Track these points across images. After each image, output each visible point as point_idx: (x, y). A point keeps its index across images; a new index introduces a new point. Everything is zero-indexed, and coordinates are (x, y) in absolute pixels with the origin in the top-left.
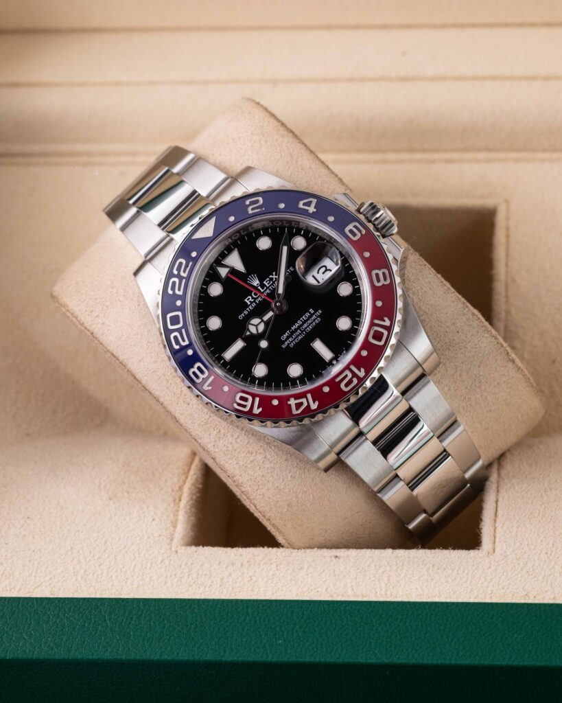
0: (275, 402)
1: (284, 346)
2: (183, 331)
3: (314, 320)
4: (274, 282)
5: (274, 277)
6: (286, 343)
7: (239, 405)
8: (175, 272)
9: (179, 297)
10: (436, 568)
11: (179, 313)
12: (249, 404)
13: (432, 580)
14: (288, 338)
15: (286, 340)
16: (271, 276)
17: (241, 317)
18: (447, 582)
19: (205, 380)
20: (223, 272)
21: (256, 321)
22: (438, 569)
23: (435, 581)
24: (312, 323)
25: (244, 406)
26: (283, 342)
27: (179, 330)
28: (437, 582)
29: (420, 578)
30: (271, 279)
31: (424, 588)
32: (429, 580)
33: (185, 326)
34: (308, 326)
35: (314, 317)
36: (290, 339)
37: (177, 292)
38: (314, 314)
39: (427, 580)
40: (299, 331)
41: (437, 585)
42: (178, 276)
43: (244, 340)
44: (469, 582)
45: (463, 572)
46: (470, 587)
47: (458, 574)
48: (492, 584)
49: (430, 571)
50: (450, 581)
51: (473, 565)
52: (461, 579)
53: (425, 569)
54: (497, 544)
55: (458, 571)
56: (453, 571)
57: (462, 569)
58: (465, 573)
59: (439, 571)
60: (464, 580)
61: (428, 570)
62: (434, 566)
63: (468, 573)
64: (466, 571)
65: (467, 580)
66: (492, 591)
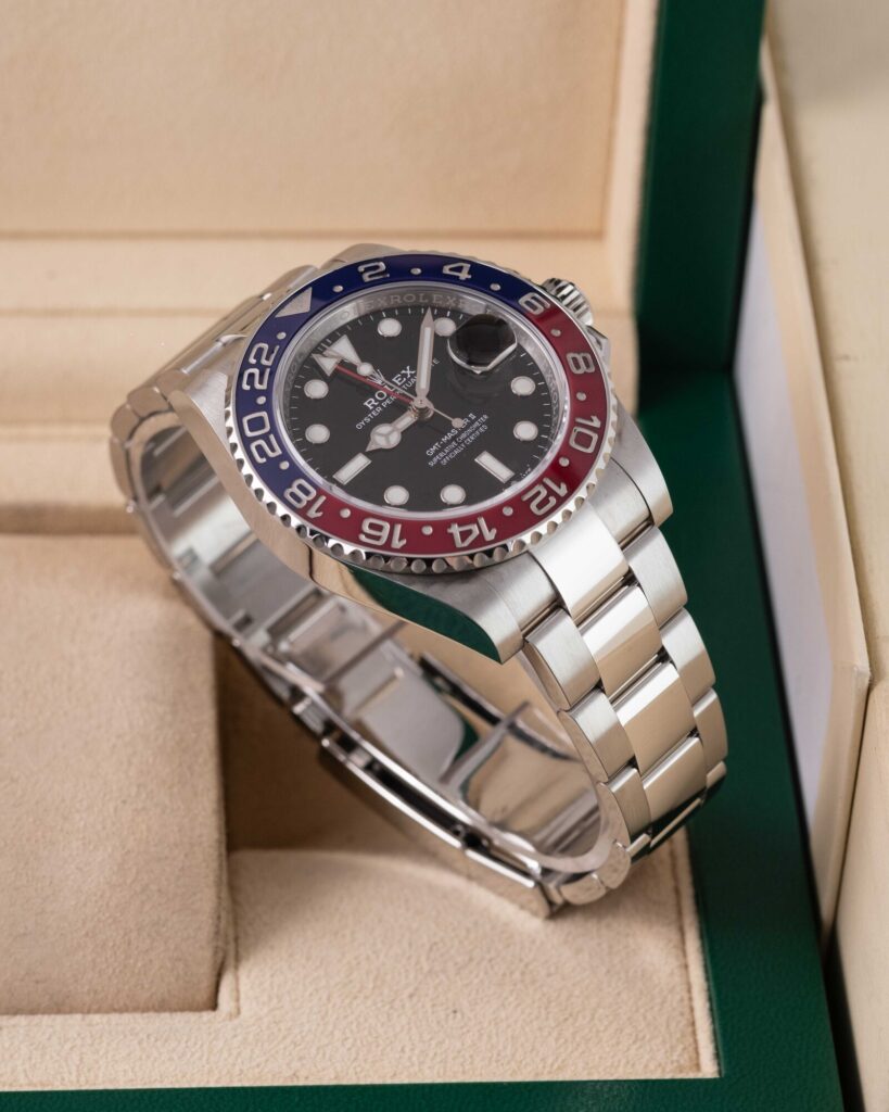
0: (428, 531)
1: (431, 464)
2: (272, 437)
3: (478, 428)
4: (409, 380)
5: (408, 372)
6: (435, 460)
7: (368, 536)
8: (253, 361)
9: (261, 393)
10: (152, 1039)
11: (264, 414)
12: (385, 534)
13: (148, 1057)
14: (437, 453)
15: (435, 455)
16: (403, 372)
17: (359, 426)
18: (171, 1059)
19: (310, 504)
20: (328, 365)
21: (383, 429)
22: (156, 1040)
23: (152, 1059)
24: (474, 432)
25: (378, 538)
26: (431, 458)
27: (265, 437)
28: (155, 1060)
29: (129, 1055)
30: (405, 375)
31: (137, 1069)
32: (144, 1057)
33: (274, 430)
34: (468, 437)
35: (477, 424)
36: (441, 455)
37: (258, 386)
38: (476, 420)
39: (141, 1059)
40: (454, 443)
41: (156, 1064)
42: (258, 365)
43: (368, 455)
44: (205, 1058)
45: (195, 1044)
46: (207, 1066)
47: (187, 1047)
48: (239, 1060)
49: (145, 1044)
50: (176, 1057)
51: (210, 1034)
52: (193, 1054)
53: (136, 1042)
54: (242, 1001)
55: (187, 1042)
56: (179, 1042)
57: (193, 1040)
58: (198, 1046)
59: (159, 1043)
60: (197, 1055)
61: (140, 1043)
62: (148, 1036)
63: (202, 1046)
64: (200, 1043)
65: (202, 1055)
66: (241, 1071)
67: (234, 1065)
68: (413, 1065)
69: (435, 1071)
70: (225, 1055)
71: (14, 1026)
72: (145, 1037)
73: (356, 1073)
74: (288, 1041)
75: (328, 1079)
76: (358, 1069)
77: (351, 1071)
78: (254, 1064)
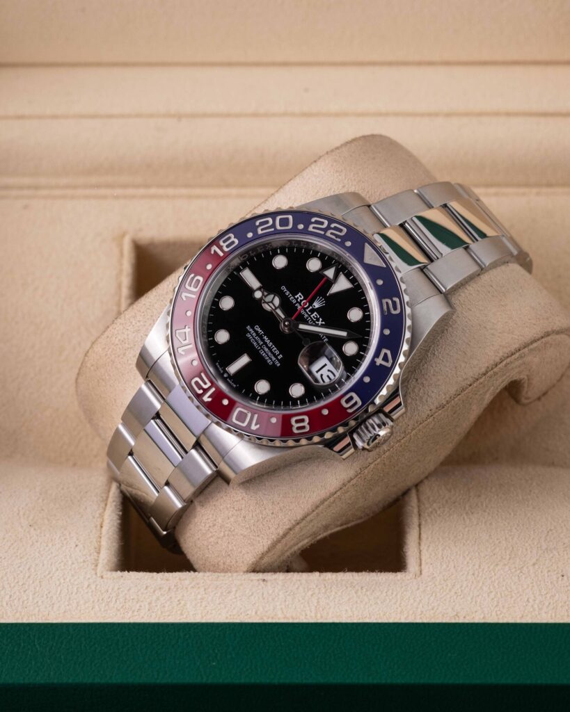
10: (364, 590)
13: (361, 602)
18: (376, 603)
22: (367, 591)
23: (364, 603)
28: (366, 604)
29: (349, 600)
31: (354, 609)
32: (359, 602)
39: (357, 602)
41: (367, 606)
44: (398, 603)
45: (392, 594)
46: (400, 608)
47: (387, 595)
48: (421, 604)
49: (359, 593)
50: (379, 602)
51: (402, 587)
52: (390, 601)
53: (354, 592)
54: (423, 566)
55: (387, 592)
56: (382, 592)
57: (391, 591)
58: (394, 595)
59: (368, 593)
60: (394, 601)
61: (356, 592)
62: (362, 588)
63: (396, 595)
64: (395, 593)
65: (397, 601)
66: (422, 612)
67: (417, 608)
68: (534, 610)
69: (549, 615)
70: (412, 601)
72: (360, 589)
73: (497, 615)
74: (453, 593)
75: (478, 619)
76: (499, 613)
77: (494, 614)
78: (430, 607)
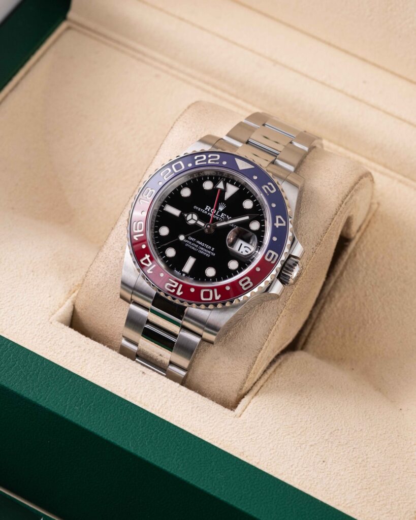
10: (198, 409)
13: (192, 415)
18: (199, 420)
23: (193, 417)
29: (185, 410)
31: (184, 418)
32: (190, 414)
39: (188, 414)
41: (193, 420)
44: (213, 428)
45: (213, 420)
46: (211, 431)
47: (209, 419)
48: (226, 435)
49: (194, 409)
51: (222, 419)
52: (209, 424)
53: (191, 406)
54: (244, 412)
55: (210, 417)
56: (208, 415)
57: (213, 418)
58: (213, 421)
59: (199, 412)
60: (211, 425)
61: (192, 408)
62: (198, 407)
63: (215, 422)
64: (215, 420)
65: (212, 426)
66: (223, 440)
67: (222, 436)
70: (222, 430)
71: (151, 376)
72: (196, 407)
74: (250, 438)
78: (230, 440)
